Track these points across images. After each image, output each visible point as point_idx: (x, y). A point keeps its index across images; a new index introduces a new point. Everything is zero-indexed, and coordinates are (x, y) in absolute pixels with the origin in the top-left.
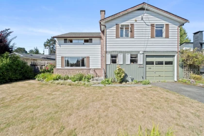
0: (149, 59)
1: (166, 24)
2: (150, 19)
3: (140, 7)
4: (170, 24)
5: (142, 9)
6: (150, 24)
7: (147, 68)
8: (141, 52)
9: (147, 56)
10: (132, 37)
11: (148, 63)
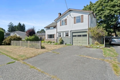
0: (74, 34)
1: (81, 16)
2: (73, 14)
3: (69, 10)
4: (84, 15)
5: (70, 11)
6: (73, 17)
7: (73, 38)
8: (69, 31)
9: (73, 33)
10: (66, 24)
11: (73, 36)
